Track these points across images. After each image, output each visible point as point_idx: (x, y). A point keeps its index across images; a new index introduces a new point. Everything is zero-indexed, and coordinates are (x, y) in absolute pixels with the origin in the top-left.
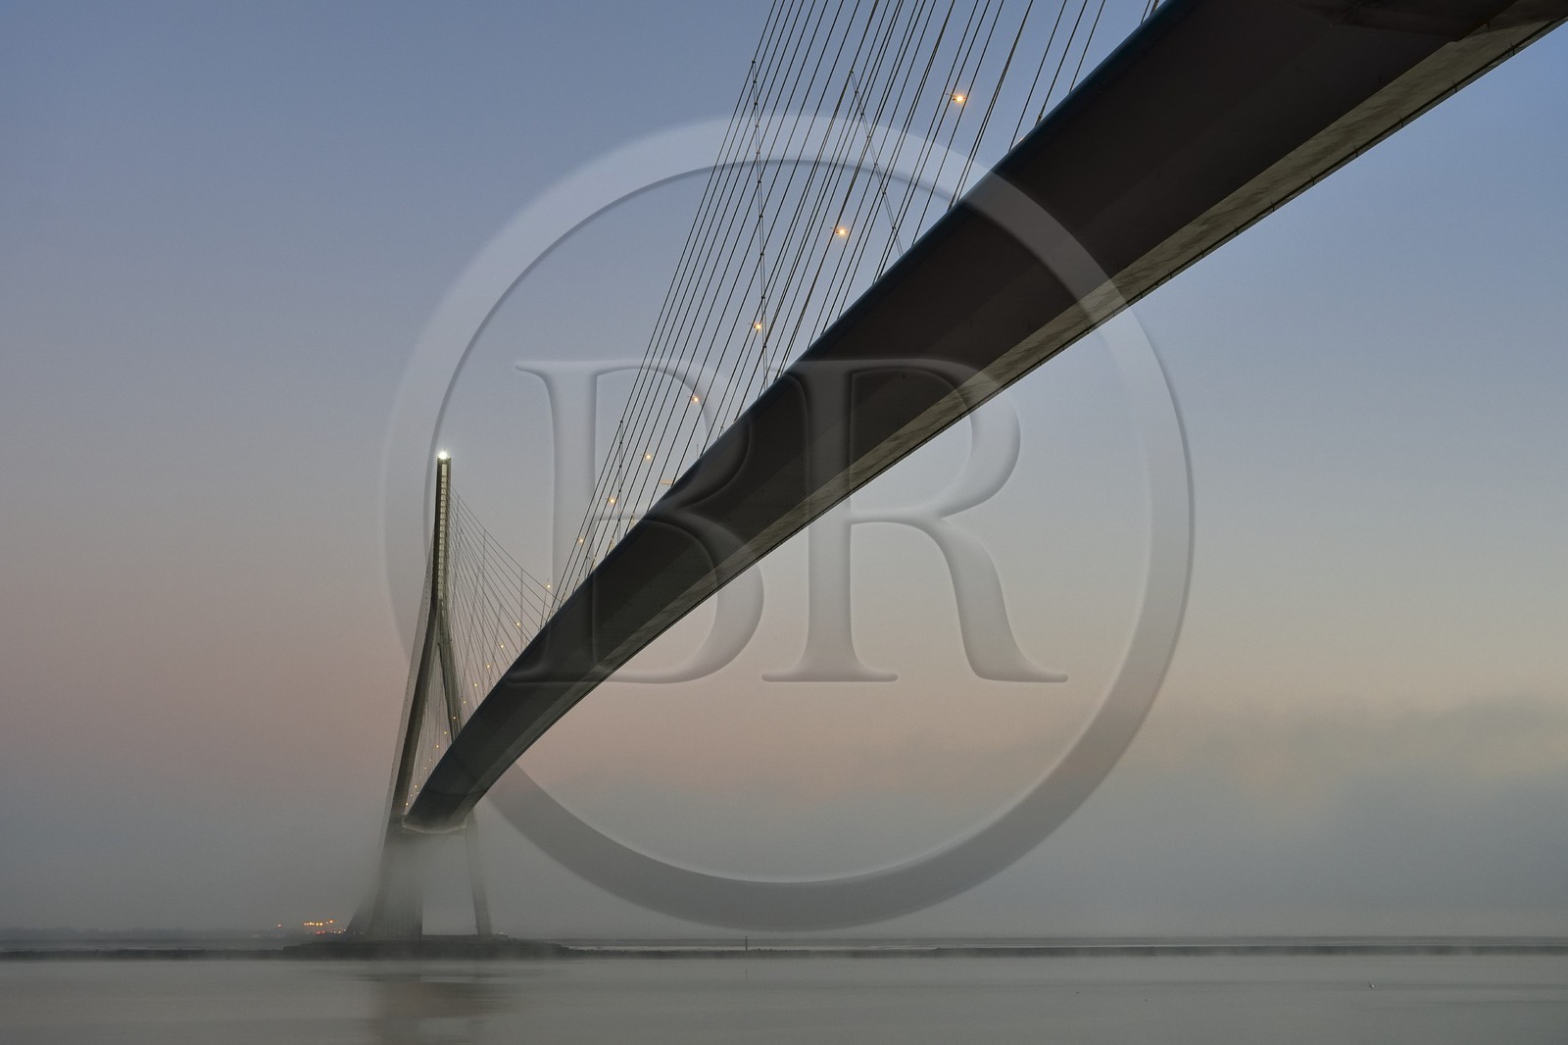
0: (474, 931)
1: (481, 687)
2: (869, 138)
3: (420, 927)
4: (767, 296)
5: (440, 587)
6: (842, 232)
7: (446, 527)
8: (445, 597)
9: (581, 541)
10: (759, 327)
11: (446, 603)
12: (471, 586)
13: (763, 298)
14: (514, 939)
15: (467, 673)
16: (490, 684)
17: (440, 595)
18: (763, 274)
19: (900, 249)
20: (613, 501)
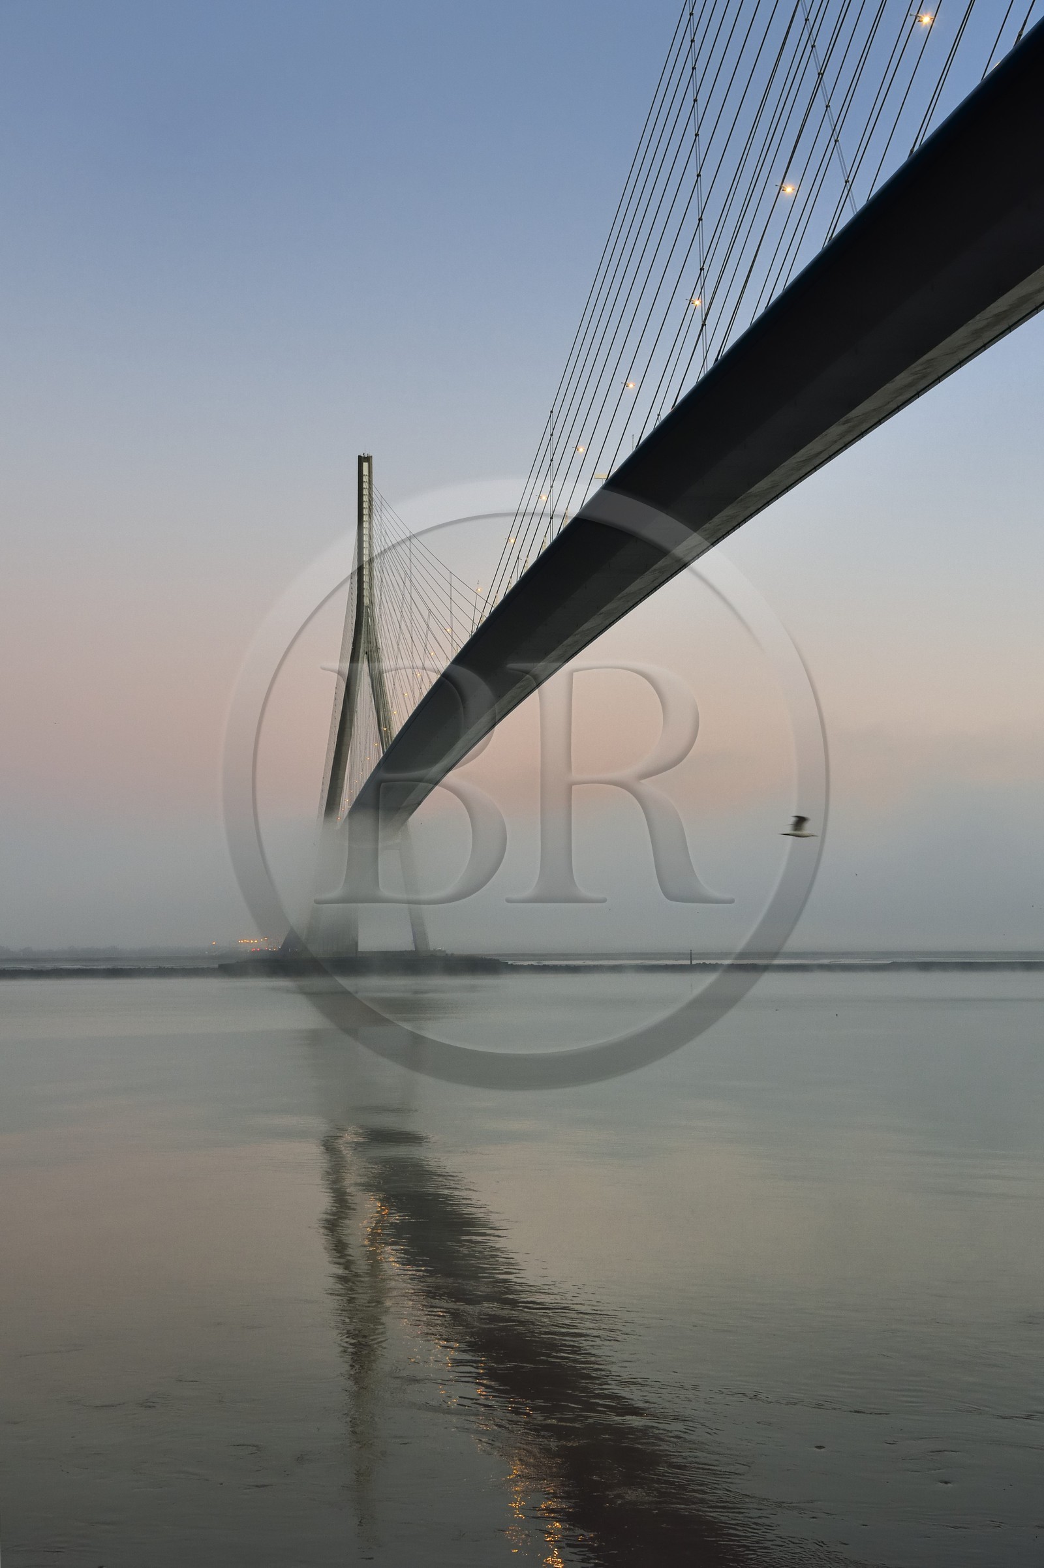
0: (411, 947)
1: (411, 696)
2: (821, 74)
3: (356, 944)
4: (706, 268)
5: (366, 593)
6: (789, 190)
7: (370, 529)
8: (372, 602)
9: (512, 541)
10: (697, 303)
11: (373, 610)
12: (398, 591)
13: (702, 269)
14: (452, 954)
15: (397, 684)
16: (421, 693)
17: (366, 601)
18: (701, 243)
19: (853, 205)
20: (544, 498)
